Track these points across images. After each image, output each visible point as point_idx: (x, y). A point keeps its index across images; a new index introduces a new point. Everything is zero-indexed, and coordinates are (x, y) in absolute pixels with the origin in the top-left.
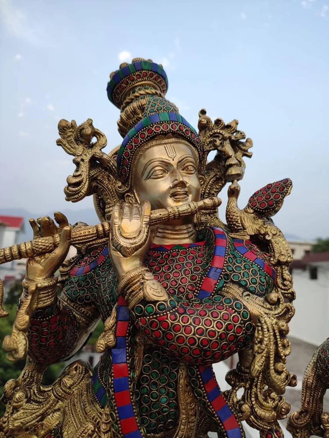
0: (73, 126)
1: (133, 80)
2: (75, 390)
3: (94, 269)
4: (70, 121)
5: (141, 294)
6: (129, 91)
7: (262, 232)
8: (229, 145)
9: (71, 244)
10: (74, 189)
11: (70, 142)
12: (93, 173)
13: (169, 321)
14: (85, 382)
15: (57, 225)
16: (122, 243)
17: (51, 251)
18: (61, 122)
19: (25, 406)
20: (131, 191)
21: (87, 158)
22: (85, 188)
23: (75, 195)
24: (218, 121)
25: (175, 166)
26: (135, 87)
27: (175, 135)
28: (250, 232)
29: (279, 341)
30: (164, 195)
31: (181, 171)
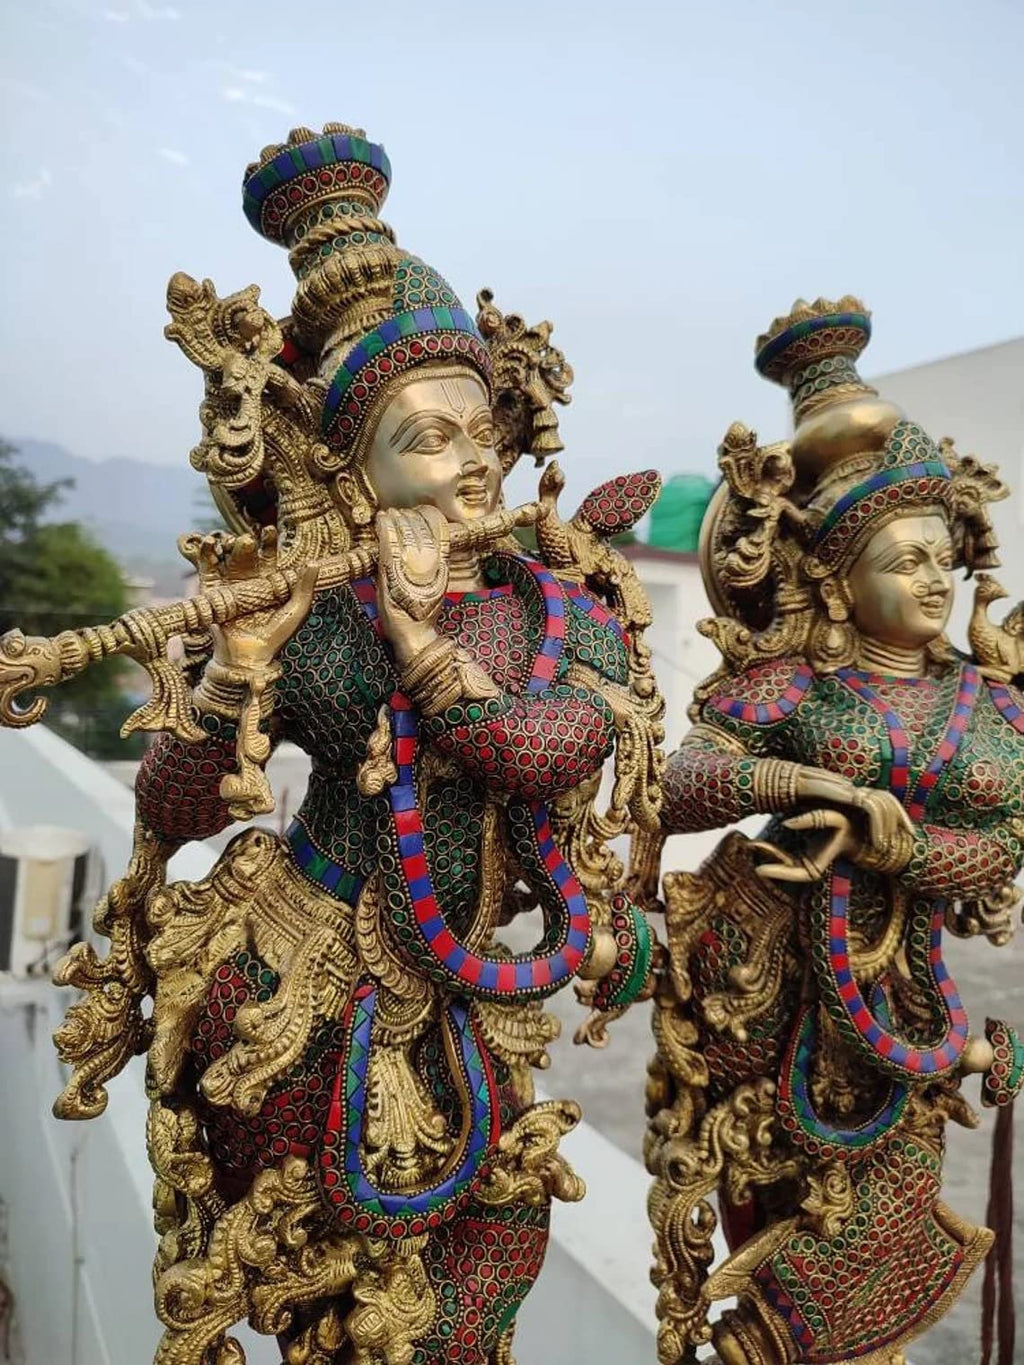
1: (327, 183)
4: (199, 281)
5: (458, 686)
7: (605, 569)
13: (507, 731)
16: (412, 596)
17: (267, 612)
19: (178, 921)
20: (349, 468)
23: (236, 473)
25: (465, 431)
26: (332, 201)
27: (460, 358)
28: (586, 566)
29: (653, 754)
30: (445, 489)
31: (472, 440)
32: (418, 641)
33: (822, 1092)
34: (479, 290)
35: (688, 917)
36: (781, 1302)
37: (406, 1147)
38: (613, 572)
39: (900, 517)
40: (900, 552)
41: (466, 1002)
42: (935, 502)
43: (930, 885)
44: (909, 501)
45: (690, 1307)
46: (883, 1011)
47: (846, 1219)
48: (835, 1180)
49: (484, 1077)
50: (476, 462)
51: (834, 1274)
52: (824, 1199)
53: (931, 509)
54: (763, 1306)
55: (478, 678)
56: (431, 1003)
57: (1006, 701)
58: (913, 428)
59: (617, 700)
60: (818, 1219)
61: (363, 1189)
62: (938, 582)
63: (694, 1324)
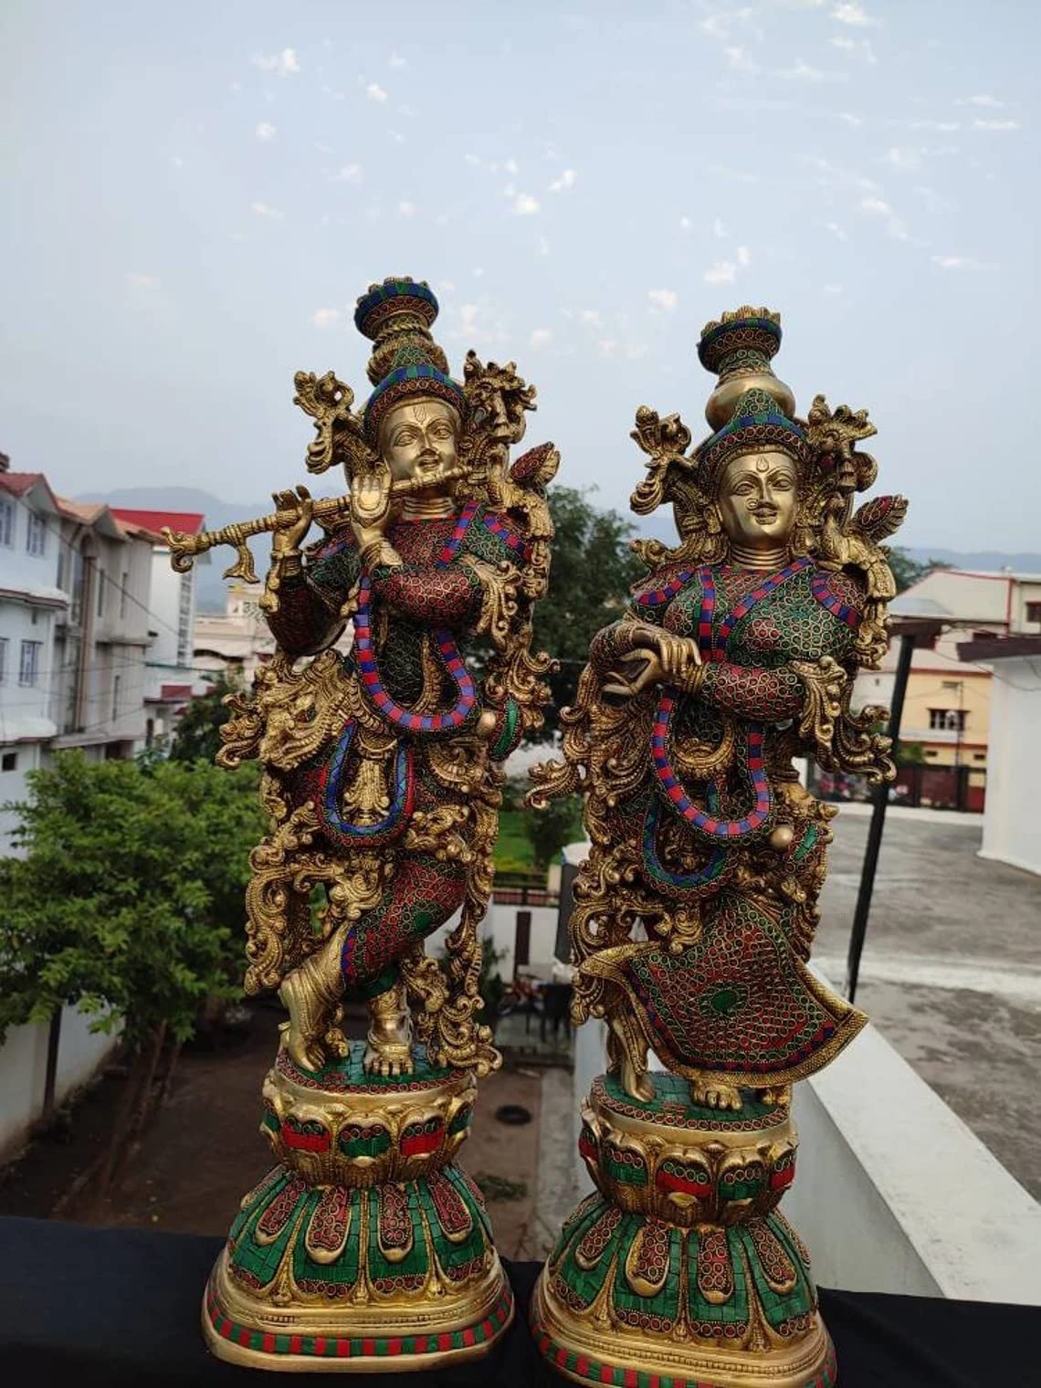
0: (312, 380)
1: (386, 310)
2: (327, 674)
3: (342, 550)
4: (308, 373)
5: (378, 560)
6: (381, 324)
7: (521, 504)
8: (500, 400)
9: (313, 517)
10: (316, 459)
11: (309, 400)
12: (337, 437)
13: (402, 583)
14: (338, 666)
15: (300, 499)
16: (361, 515)
17: (293, 525)
18: (297, 375)
19: (279, 685)
20: (380, 459)
21: (329, 421)
22: (328, 457)
23: (318, 465)
24: (491, 365)
25: (424, 431)
26: (389, 319)
27: (425, 393)
28: (508, 503)
29: (503, 602)
30: (412, 464)
31: (431, 436)
32: (368, 537)
33: (670, 853)
34: (467, 351)
37: (366, 806)
38: (525, 506)
39: (740, 456)
40: (737, 480)
41: (408, 739)
42: (769, 442)
43: (720, 703)
44: (744, 444)
45: (588, 988)
46: (714, 800)
47: (690, 947)
48: (683, 917)
49: (407, 777)
50: (428, 447)
51: (678, 982)
52: (674, 930)
53: (768, 447)
54: (633, 996)
55: (389, 557)
56: (395, 741)
57: (822, 582)
58: (752, 393)
59: (484, 573)
60: (665, 941)
61: (334, 818)
62: (762, 497)
63: (592, 1001)
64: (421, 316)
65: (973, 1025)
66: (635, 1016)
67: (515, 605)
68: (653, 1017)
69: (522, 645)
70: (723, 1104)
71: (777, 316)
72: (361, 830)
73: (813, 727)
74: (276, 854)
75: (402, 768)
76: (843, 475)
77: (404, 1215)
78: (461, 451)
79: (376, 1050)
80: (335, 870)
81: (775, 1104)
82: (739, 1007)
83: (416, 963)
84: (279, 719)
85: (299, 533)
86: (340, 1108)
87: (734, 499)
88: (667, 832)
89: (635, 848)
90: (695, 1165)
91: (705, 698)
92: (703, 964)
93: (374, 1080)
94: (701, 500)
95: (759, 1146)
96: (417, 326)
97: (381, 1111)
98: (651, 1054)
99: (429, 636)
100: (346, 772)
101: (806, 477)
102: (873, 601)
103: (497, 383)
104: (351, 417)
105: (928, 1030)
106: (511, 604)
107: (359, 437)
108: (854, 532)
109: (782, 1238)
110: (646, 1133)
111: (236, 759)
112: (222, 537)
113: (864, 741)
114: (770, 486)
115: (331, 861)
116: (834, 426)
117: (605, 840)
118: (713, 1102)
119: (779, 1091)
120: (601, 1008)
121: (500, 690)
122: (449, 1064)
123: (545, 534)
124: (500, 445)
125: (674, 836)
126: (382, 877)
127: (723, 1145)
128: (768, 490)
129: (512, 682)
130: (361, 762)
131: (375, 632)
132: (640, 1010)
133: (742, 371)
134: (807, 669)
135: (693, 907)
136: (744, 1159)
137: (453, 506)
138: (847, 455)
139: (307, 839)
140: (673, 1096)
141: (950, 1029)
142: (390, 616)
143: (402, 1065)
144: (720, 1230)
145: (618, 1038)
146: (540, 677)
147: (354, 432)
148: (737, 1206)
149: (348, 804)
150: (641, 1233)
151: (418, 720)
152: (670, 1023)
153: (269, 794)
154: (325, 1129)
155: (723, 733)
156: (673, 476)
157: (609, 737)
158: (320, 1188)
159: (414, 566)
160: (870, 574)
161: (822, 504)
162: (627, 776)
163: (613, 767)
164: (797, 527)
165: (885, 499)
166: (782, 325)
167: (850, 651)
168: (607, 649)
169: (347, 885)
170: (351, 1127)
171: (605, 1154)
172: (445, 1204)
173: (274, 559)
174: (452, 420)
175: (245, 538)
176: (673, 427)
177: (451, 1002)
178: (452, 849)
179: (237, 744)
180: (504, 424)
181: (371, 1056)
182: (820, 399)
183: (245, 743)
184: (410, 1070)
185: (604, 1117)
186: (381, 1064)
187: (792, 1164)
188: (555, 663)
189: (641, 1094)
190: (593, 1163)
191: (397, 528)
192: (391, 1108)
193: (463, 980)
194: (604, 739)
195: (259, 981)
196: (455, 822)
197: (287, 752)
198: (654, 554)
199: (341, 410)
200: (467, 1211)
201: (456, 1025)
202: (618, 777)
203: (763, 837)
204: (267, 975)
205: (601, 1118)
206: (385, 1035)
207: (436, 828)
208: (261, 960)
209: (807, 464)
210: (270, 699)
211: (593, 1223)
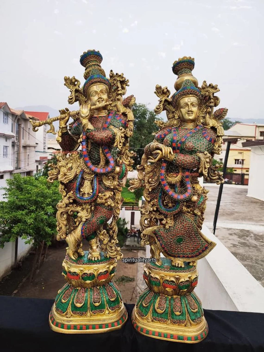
0: (69, 79)
2: (75, 158)
3: (79, 125)
4: (68, 77)
5: (87, 128)
6: (87, 63)
7: (125, 112)
8: (119, 83)
9: (70, 116)
10: (71, 100)
11: (68, 84)
13: (94, 133)
14: (78, 155)
15: (66, 111)
16: (83, 115)
17: (65, 119)
18: (65, 77)
19: (63, 161)
20: (88, 100)
21: (74, 90)
22: (74, 100)
23: (71, 102)
24: (117, 74)
25: (99, 92)
26: (89, 61)
27: (99, 82)
28: (122, 112)
29: (121, 138)
30: (96, 102)
31: (101, 94)
32: (85, 121)
33: (166, 203)
34: (110, 70)
35: (148, 172)
36: (159, 239)
37: (86, 192)
38: (126, 112)
39: (183, 98)
40: (183, 104)
41: (97, 175)
42: (191, 94)
43: (178, 164)
44: (184, 95)
45: (145, 237)
46: (177, 190)
47: (171, 227)
48: (169, 219)
49: (97, 185)
50: (100, 96)
51: (168, 236)
52: (167, 222)
53: (191, 95)
54: (156, 239)
55: (90, 126)
56: (94, 175)
57: (205, 131)
58: (187, 80)
59: (116, 130)
60: (164, 225)
61: (78, 196)
62: (189, 109)
63: (146, 241)
64: (98, 60)
65: (244, 238)
66: (157, 244)
67: (124, 139)
68: (161, 245)
69: (126, 149)
70: (180, 266)
71: (194, 59)
72: (85, 199)
73: (202, 170)
74: (64, 205)
75: (95, 182)
76: (210, 103)
77: (99, 295)
78: (109, 97)
79: (91, 254)
80: (79, 209)
81: (193, 266)
82: (183, 242)
83: (101, 232)
84: (63, 170)
85: (66, 121)
86: (82, 269)
87: (182, 109)
88: (165, 197)
89: (156, 202)
90: (172, 281)
91: (174, 163)
92: (174, 231)
93: (90, 262)
94: (173, 110)
95: (189, 276)
96: (97, 63)
97: (92, 270)
98: (161, 253)
99: (102, 147)
100: (81, 183)
101: (201, 103)
102: (218, 136)
103: (118, 79)
104: (79, 89)
105: (233, 239)
106: (123, 139)
107: (82, 94)
108: (214, 118)
109: (194, 298)
110: (160, 274)
111: (52, 180)
112: (46, 122)
113: (216, 173)
114: (191, 106)
115: (78, 206)
116: (209, 89)
117: (149, 200)
118: (177, 265)
119: (194, 262)
120: (148, 242)
121: (121, 161)
122: (110, 257)
123: (132, 119)
124: (120, 96)
125: (166, 198)
126: (91, 210)
127: (179, 276)
128: (191, 107)
129: (124, 159)
130: (85, 181)
131: (87, 147)
132: (158, 243)
133: (184, 74)
134: (201, 155)
135: (172, 217)
136: (185, 279)
137: (107, 112)
138: (212, 97)
139: (71, 201)
140: (167, 264)
141: (239, 239)
142: (91, 142)
143: (97, 258)
144: (179, 297)
145: (152, 249)
146: (131, 158)
147: (81, 93)
148: (183, 291)
149: (81, 192)
150: (159, 298)
151: (99, 169)
152: (166, 246)
153: (61, 189)
154: (78, 274)
155: (179, 172)
156: (166, 103)
157: (149, 173)
158: (78, 288)
159: (97, 129)
160: (218, 129)
161: (205, 110)
162: (154, 183)
163: (151, 181)
164: (198, 116)
165: (222, 109)
166: (195, 62)
167: (212, 150)
168: (149, 150)
169: (82, 212)
170: (84, 274)
171: (150, 279)
172: (109, 292)
173: (60, 128)
174: (107, 89)
175: (52, 122)
176: (165, 90)
177: (110, 241)
178: (109, 203)
179: (53, 176)
180: (121, 90)
181: (90, 255)
182: (205, 82)
183: (54, 176)
184: (100, 259)
185: (149, 269)
186: (92, 257)
187: (197, 280)
188: (135, 154)
189: (159, 264)
190: (146, 281)
191: (92, 119)
192: (95, 268)
193: (113, 236)
194: (148, 173)
195: (60, 237)
196: (110, 196)
197: (65, 178)
198: (161, 124)
199: (77, 87)
200: (115, 293)
201: (111, 247)
202: (152, 183)
203: (190, 199)
204: (62, 236)
205: (148, 270)
206: (93, 250)
207: (104, 198)
208: (60, 232)
209: (201, 100)
210: (61, 165)
211: (147, 295)
